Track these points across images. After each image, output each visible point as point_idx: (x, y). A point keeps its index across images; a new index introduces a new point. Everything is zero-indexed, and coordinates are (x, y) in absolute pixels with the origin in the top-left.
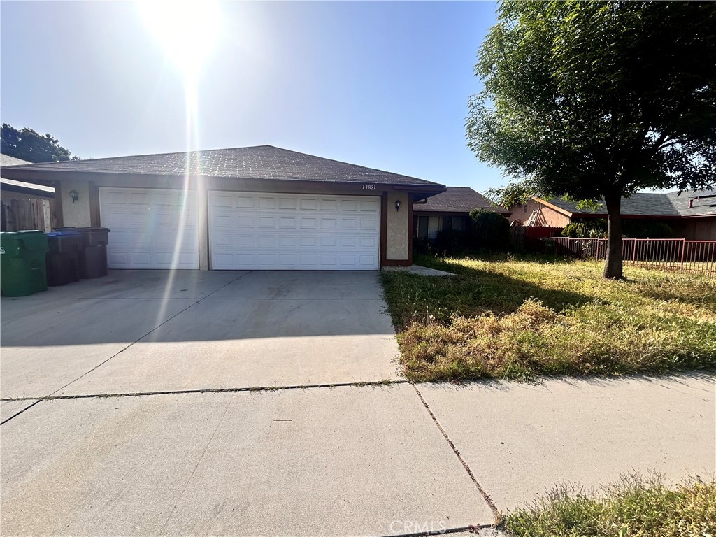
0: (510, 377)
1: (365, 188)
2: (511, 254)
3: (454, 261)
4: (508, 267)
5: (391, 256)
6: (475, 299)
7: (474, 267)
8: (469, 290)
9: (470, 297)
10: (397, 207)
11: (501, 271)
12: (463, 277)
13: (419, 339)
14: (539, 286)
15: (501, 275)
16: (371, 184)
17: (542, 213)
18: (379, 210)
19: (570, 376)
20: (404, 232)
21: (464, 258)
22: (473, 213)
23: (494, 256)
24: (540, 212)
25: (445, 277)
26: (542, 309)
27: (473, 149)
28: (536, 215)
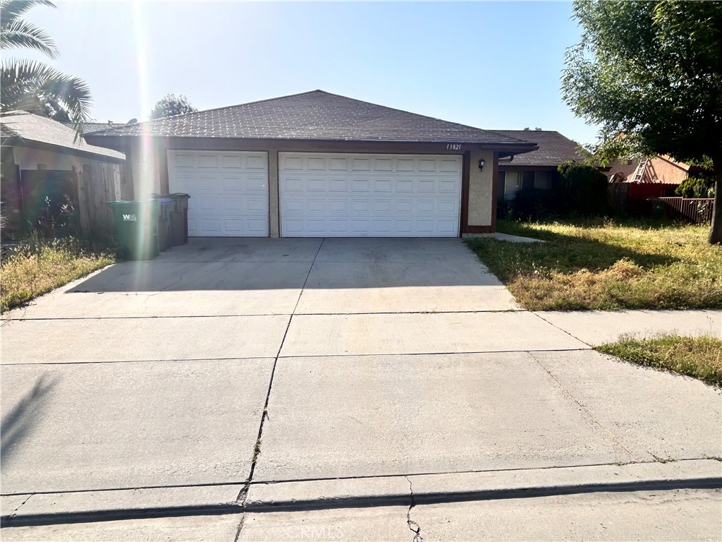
0: (602, 308)
1: (449, 147)
2: (608, 219)
3: (541, 226)
4: (604, 233)
5: (473, 220)
6: (570, 261)
7: (565, 233)
8: (564, 254)
9: (566, 259)
10: (481, 167)
11: (596, 237)
12: (554, 243)
13: (527, 289)
14: (635, 252)
15: (596, 241)
16: (456, 143)
17: (651, 165)
18: (460, 170)
19: (646, 309)
20: (487, 194)
21: (552, 223)
22: (562, 168)
23: (588, 221)
24: (649, 164)
25: (536, 243)
26: (632, 267)
27: (569, 104)
28: (643, 167)
